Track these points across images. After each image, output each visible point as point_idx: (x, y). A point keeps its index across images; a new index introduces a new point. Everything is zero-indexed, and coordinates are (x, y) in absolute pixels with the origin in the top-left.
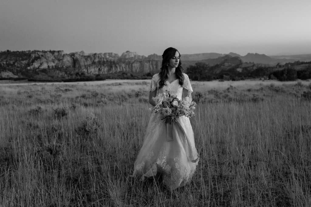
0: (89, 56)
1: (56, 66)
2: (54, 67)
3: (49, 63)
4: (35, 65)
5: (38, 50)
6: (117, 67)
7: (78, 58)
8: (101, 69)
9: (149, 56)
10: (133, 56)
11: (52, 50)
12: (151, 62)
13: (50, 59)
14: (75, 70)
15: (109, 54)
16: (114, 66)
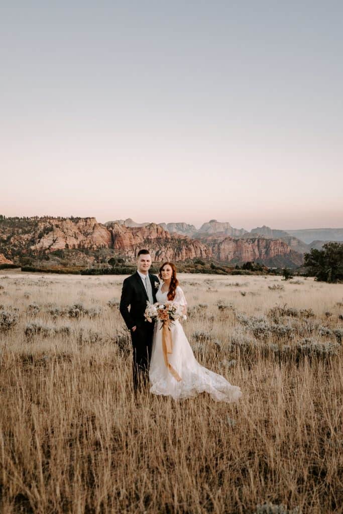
0: (140, 229)
1: (79, 246)
2: (77, 247)
3: (68, 239)
4: (44, 242)
5: (51, 216)
6: (190, 250)
7: (120, 231)
8: (160, 252)
9: (253, 230)
10: (222, 230)
11: (75, 217)
12: (256, 242)
13: (71, 233)
14: (113, 252)
15: (177, 224)
16: (184, 247)
